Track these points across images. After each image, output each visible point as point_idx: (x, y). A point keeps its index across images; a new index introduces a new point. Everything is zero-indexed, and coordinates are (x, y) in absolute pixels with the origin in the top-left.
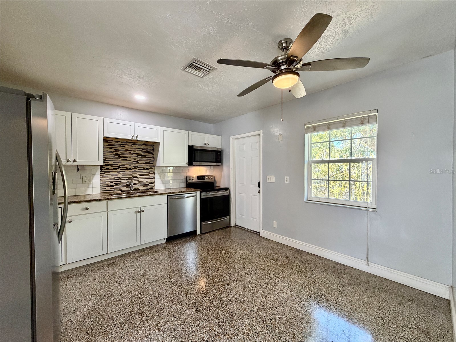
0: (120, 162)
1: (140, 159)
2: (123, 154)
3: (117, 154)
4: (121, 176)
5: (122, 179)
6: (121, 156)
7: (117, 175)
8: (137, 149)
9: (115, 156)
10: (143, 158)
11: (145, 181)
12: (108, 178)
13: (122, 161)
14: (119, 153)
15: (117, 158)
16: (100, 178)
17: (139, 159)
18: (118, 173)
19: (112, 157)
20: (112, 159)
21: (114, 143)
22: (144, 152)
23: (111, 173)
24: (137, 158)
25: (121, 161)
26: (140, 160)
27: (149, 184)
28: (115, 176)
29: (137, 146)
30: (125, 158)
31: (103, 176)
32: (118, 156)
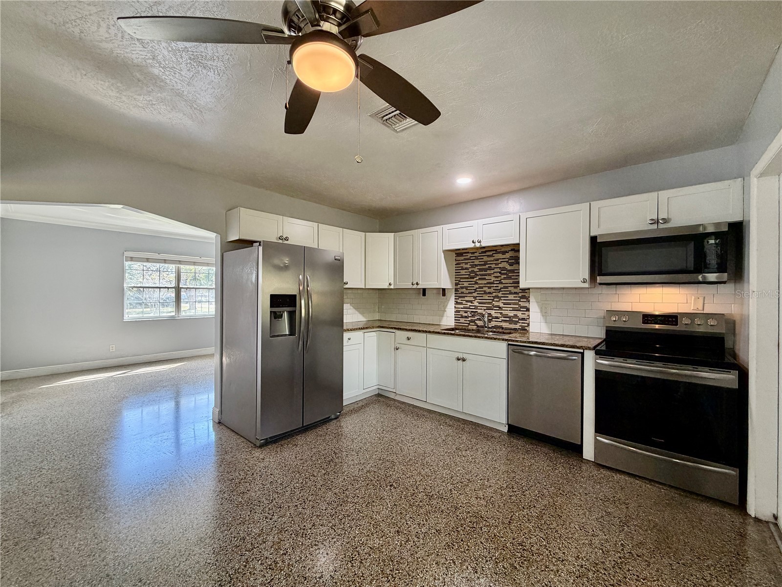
0: (476, 283)
1: (505, 276)
2: (480, 270)
3: (473, 272)
4: (477, 304)
5: (479, 308)
6: (478, 273)
7: (473, 302)
8: (500, 260)
9: (471, 275)
10: (510, 275)
11: (511, 314)
12: (462, 306)
13: (480, 282)
14: (476, 269)
15: (473, 278)
16: (454, 305)
17: (503, 276)
18: (474, 299)
19: (467, 276)
20: (467, 278)
21: (470, 255)
22: (511, 265)
23: (466, 299)
24: (500, 275)
25: (477, 281)
26: (504, 279)
27: (520, 321)
28: (470, 304)
29: (500, 256)
30: (483, 277)
31: (457, 303)
32: (474, 275)
